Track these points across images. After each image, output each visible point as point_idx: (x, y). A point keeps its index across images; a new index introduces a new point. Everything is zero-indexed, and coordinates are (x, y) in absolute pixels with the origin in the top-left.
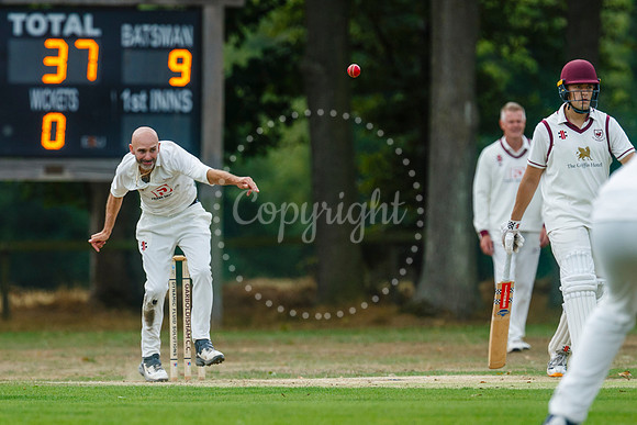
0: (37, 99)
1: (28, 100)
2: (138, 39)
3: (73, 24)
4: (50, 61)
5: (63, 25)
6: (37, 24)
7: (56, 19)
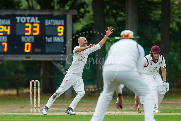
0: (23, 39)
1: (21, 39)
2: (50, 23)
3: (33, 20)
4: (27, 29)
5: (30, 20)
6: (23, 20)
7: (28, 18)
